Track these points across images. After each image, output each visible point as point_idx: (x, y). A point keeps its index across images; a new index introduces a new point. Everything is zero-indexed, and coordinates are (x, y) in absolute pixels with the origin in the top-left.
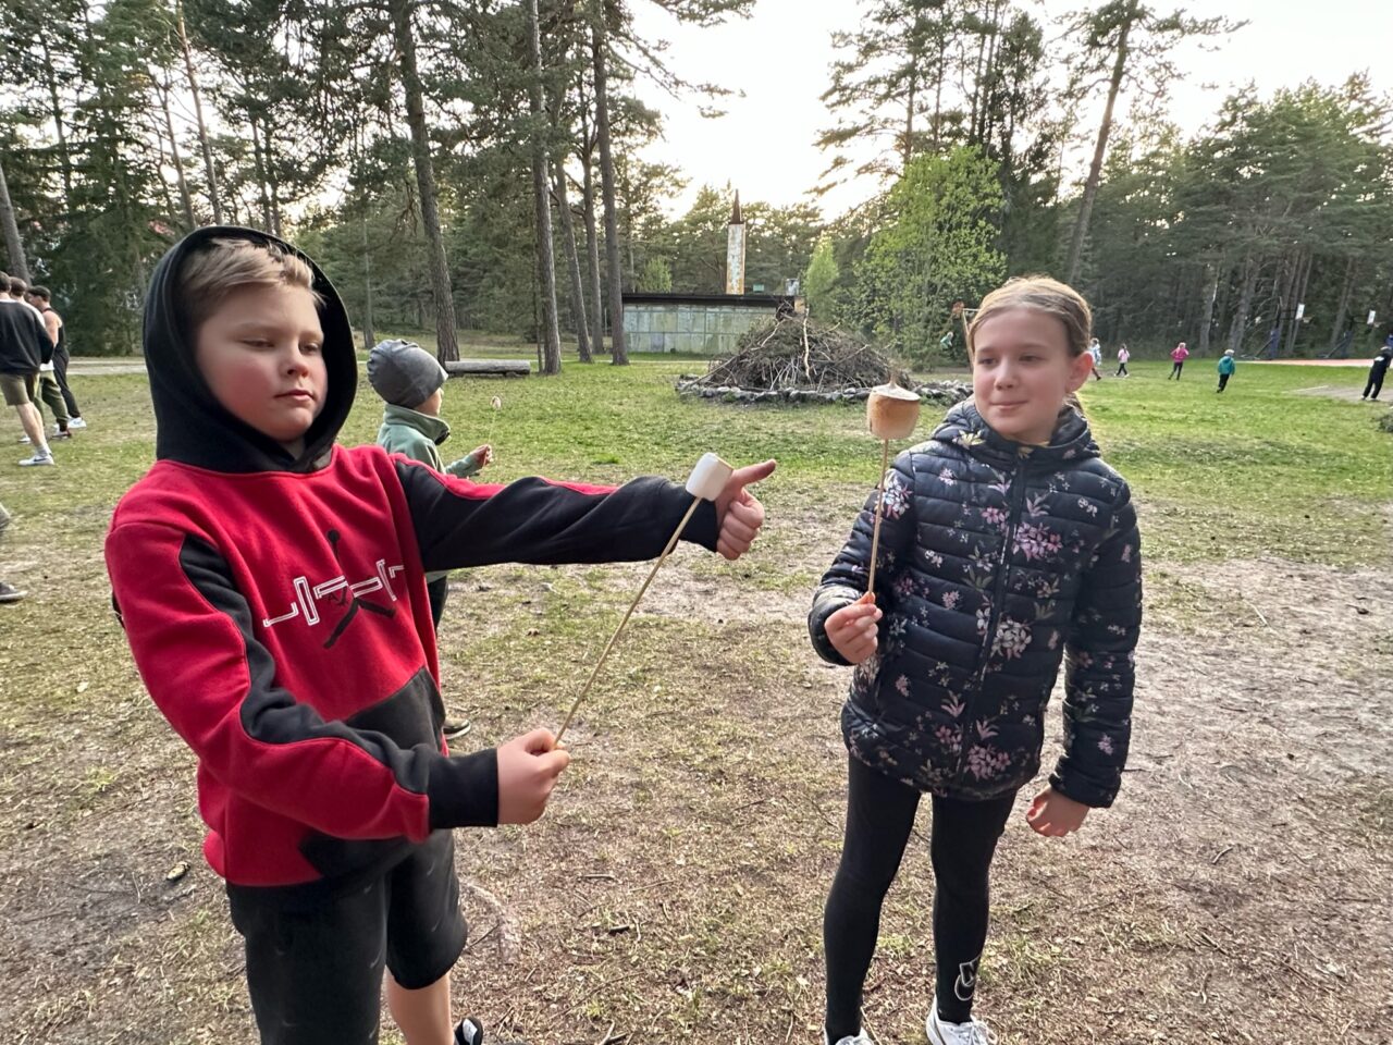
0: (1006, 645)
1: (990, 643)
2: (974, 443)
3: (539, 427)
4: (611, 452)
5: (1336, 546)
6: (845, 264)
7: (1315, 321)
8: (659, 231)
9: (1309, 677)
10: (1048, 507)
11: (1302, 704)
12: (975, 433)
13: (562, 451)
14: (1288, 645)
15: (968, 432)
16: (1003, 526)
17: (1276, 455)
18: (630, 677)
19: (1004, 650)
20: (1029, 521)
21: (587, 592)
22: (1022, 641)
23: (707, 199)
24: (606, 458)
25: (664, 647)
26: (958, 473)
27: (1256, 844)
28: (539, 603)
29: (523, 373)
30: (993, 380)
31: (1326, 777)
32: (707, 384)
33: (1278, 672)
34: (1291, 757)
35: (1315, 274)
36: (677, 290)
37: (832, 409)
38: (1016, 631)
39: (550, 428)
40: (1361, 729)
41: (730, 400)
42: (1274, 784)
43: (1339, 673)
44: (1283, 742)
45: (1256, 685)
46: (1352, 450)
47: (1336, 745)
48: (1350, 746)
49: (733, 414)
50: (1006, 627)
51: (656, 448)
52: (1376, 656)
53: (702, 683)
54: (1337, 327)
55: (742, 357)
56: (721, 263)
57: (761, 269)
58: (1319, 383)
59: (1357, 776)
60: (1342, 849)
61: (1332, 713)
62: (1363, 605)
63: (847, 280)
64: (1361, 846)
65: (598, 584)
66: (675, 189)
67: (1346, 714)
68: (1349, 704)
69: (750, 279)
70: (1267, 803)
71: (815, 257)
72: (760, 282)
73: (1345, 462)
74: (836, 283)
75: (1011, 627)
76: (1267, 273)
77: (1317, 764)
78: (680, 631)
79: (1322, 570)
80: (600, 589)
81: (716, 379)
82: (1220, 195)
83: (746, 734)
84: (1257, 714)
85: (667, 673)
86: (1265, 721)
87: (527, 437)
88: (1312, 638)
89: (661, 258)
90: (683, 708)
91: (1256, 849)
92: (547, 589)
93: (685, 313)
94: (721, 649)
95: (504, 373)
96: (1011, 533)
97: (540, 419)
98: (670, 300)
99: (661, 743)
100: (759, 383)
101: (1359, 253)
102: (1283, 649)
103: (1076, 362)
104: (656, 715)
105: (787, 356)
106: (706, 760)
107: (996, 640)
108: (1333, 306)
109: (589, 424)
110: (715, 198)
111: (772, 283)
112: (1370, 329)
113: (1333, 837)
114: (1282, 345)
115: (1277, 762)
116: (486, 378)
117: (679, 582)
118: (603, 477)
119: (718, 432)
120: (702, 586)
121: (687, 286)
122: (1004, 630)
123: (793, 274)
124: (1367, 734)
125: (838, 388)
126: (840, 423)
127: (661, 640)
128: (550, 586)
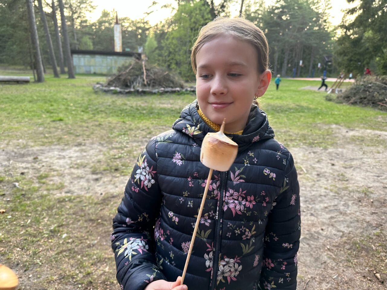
0: (226, 275)
1: (216, 275)
2: (195, 133)
3: (29, 105)
4: (61, 116)
5: (321, 140)
6: (159, 42)
7: (305, 66)
8: (87, 26)
9: (323, 194)
10: (244, 176)
11: (322, 205)
12: (196, 126)
13: (38, 116)
14: (314, 181)
15: (191, 126)
16: (216, 192)
17: (300, 109)
18: (51, 231)
19: (225, 278)
20: (233, 188)
21: (37, 185)
22: (236, 270)
23: (105, 14)
24: (58, 119)
25: (72, 211)
26: (185, 155)
27: (317, 275)
28: (10, 194)
29: (26, 82)
30: (209, 89)
31: (334, 236)
32: (106, 86)
33: (313, 193)
34: (322, 230)
35: (304, 52)
36: (95, 49)
37: (155, 96)
38: (231, 265)
39: (35, 106)
40: (341, 213)
41: (115, 93)
42: (319, 244)
43: (331, 191)
44: (319, 223)
45: (307, 199)
46: (320, 107)
47: (335, 222)
48: (339, 221)
49: (116, 99)
50: (224, 263)
51: (82, 113)
52: (340, 182)
53: (88, 229)
54: (311, 68)
55: (120, 76)
56: (112, 40)
57: (129, 43)
58: (307, 85)
59: (343, 235)
60: (345, 270)
61: (332, 208)
62: (332, 162)
63: (160, 48)
64: (350, 267)
65: (44, 180)
66: (91, 9)
67: (336, 208)
68: (336, 203)
69: (124, 46)
70: (318, 253)
71: (148, 39)
72: (128, 47)
73: (318, 111)
74: (156, 48)
75: (228, 263)
76: (291, 50)
77: (331, 232)
78: (80, 202)
79: (319, 150)
80: (44, 183)
81: (110, 84)
82: (277, 24)
83: (106, 256)
84: (309, 212)
85: (71, 226)
86: (312, 215)
87: (23, 110)
88: (321, 177)
89: (88, 36)
90: (76, 246)
91: (318, 277)
92: (15, 186)
93: (98, 59)
94: (99, 209)
95: (18, 82)
96: (222, 197)
97: (30, 102)
98: (92, 53)
99: (61, 269)
100: (127, 86)
101: (315, 45)
102: (313, 183)
103: (261, 77)
104: (61, 252)
105: (137, 76)
106: (84, 276)
107: (219, 273)
108: (309, 62)
109: (53, 103)
110: (109, 14)
111: (133, 48)
112: (319, 69)
113: (341, 265)
114: (297, 74)
115: (318, 233)
116: (9, 84)
117: (84, 175)
118: (55, 127)
119: (110, 106)
120: (95, 177)
121: (99, 48)
122: (224, 266)
123: (141, 45)
124: (343, 215)
125: (157, 88)
126: (158, 102)
127: (71, 208)
128: (17, 184)
